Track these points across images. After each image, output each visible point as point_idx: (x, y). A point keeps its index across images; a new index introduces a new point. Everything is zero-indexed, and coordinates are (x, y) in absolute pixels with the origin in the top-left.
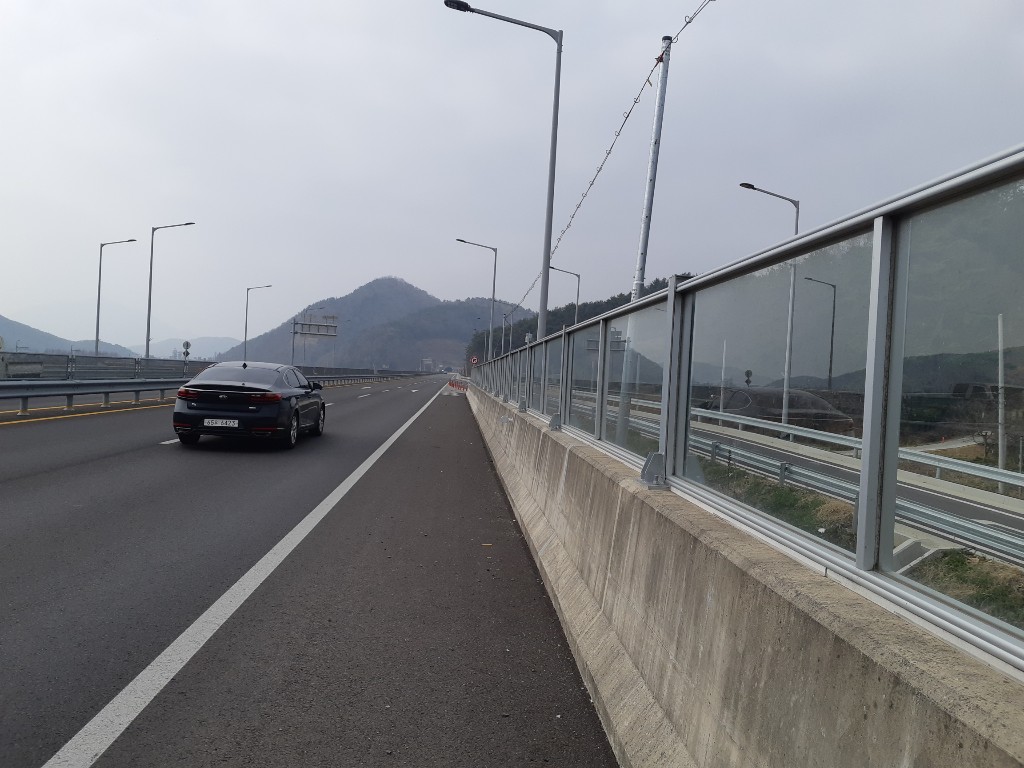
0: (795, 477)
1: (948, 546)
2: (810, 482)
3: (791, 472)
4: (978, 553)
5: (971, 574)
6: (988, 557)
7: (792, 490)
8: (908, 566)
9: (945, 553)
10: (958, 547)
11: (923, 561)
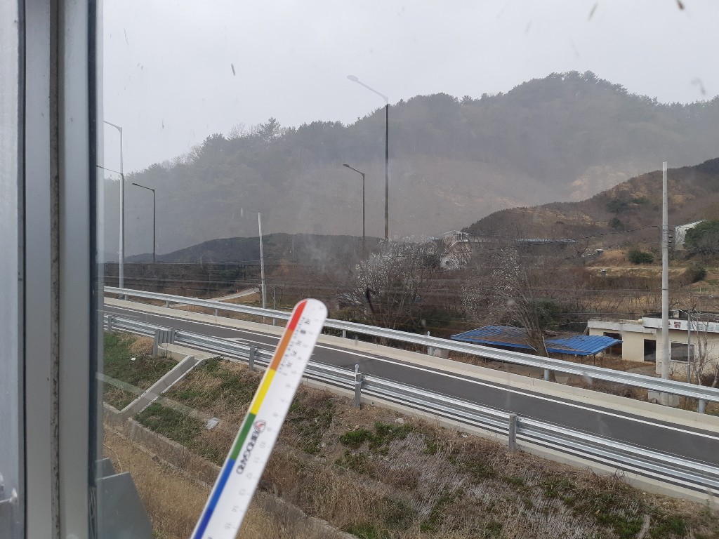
0: (118, 325)
1: (208, 356)
2: (128, 327)
3: (116, 322)
4: (226, 358)
5: (220, 372)
6: (231, 359)
7: (116, 334)
8: (185, 374)
9: (207, 362)
10: (216, 356)
11: (194, 369)
